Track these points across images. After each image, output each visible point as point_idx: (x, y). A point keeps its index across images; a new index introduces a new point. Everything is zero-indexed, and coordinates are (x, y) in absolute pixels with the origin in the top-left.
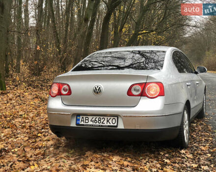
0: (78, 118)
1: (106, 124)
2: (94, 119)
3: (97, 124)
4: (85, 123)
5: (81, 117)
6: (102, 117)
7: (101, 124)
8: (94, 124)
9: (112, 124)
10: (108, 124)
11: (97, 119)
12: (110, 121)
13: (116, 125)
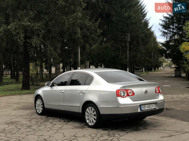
1: (152, 108)
2: (147, 106)
3: (149, 108)
4: (144, 109)
5: (142, 106)
6: (150, 105)
7: (151, 108)
9: (154, 108)
10: (153, 108)
11: (149, 106)
12: (153, 106)
13: (155, 108)
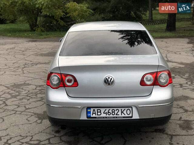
0: (89, 110)
1: (120, 115)
2: (107, 111)
3: (111, 116)
4: (97, 116)
5: (92, 109)
7: (115, 116)
8: (108, 116)
9: (127, 115)
10: (123, 115)
